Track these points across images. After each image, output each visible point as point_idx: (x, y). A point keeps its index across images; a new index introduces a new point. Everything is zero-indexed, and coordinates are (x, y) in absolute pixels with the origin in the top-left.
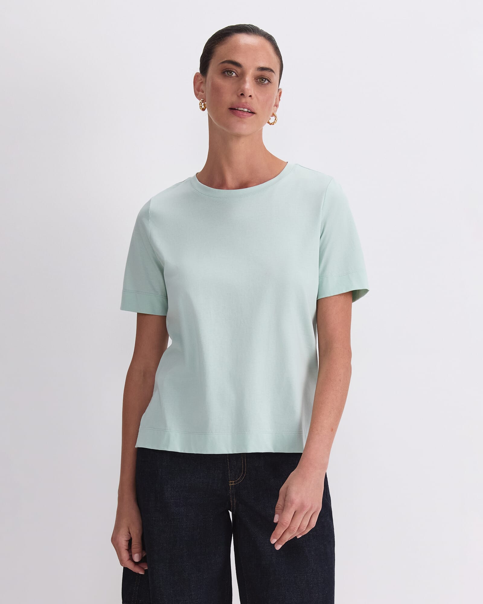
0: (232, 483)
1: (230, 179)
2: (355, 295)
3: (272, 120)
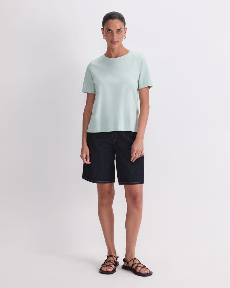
0: (114, 141)
1: (113, 55)
2: (149, 87)
3: (125, 38)
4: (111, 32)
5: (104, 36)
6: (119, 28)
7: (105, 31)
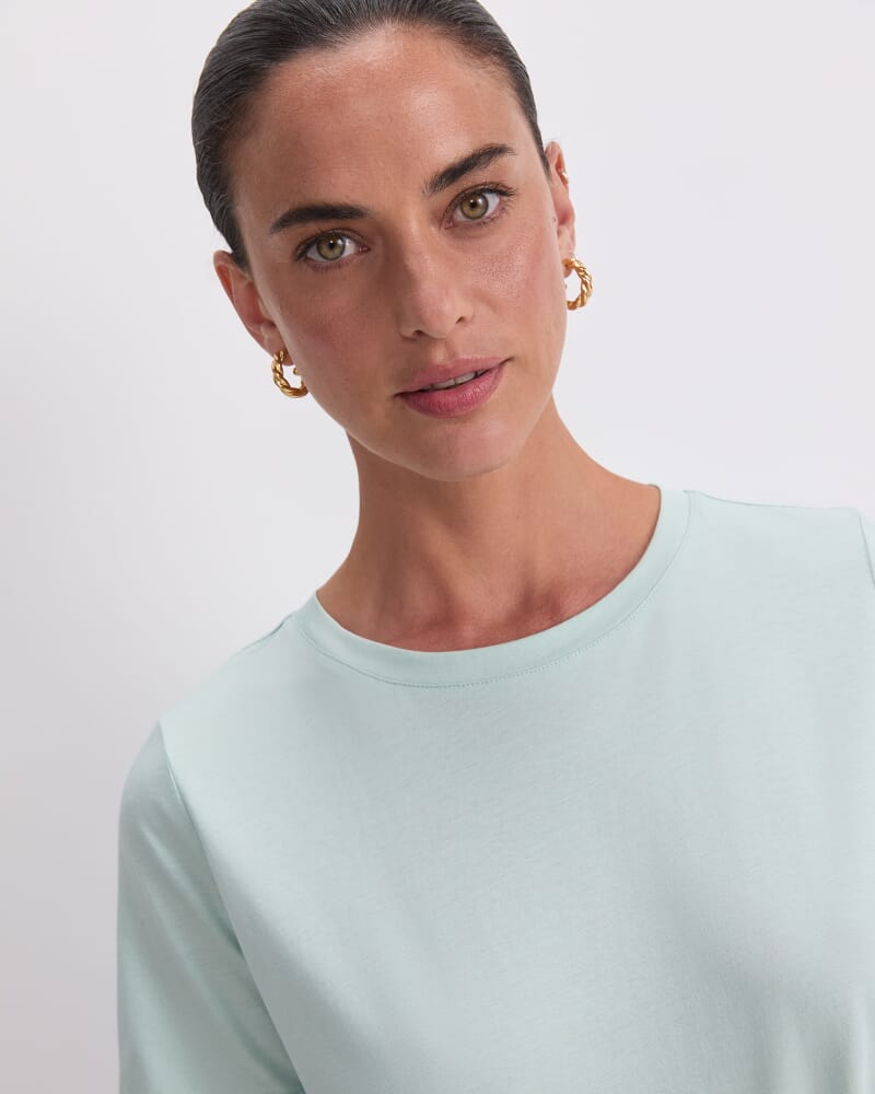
4: (364, 247)
5: (283, 358)
6: (450, 148)
7: (273, 271)
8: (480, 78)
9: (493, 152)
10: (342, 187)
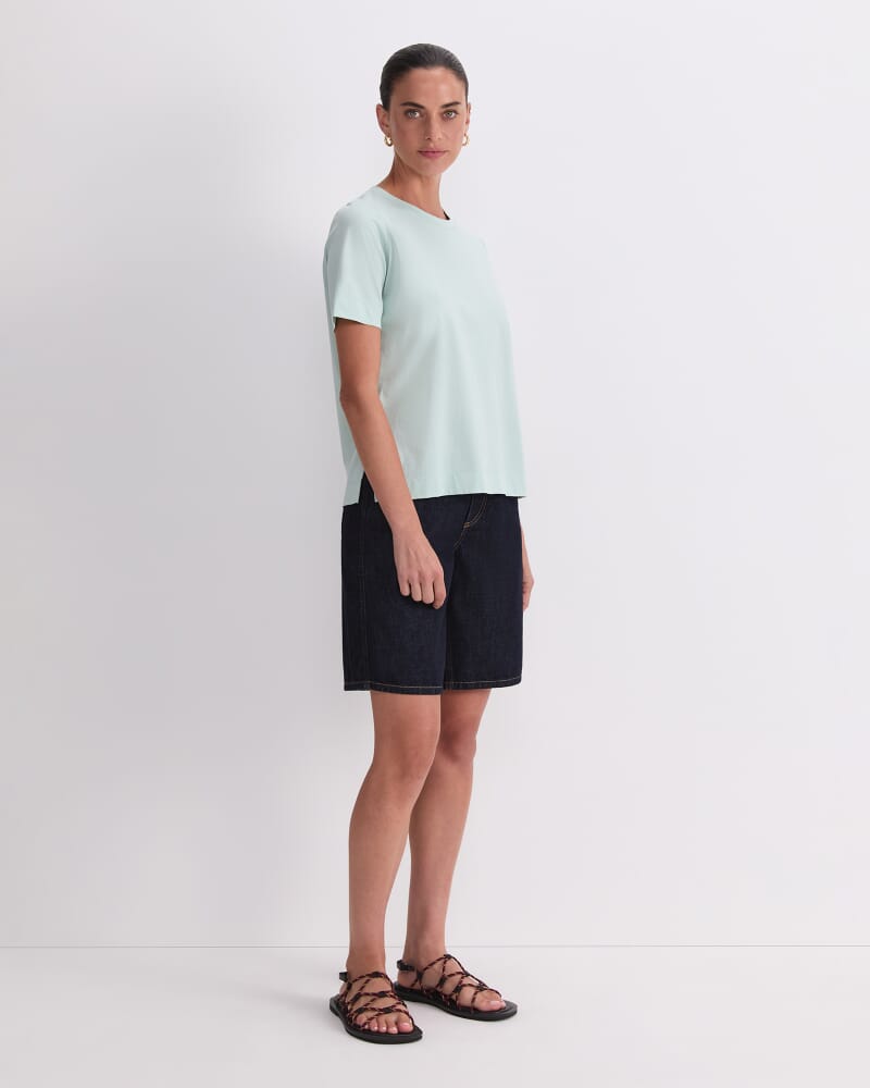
5: (388, 135)
7: (394, 116)
8: (458, 85)
9: (457, 103)
10: (421, 101)
